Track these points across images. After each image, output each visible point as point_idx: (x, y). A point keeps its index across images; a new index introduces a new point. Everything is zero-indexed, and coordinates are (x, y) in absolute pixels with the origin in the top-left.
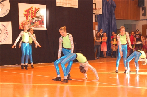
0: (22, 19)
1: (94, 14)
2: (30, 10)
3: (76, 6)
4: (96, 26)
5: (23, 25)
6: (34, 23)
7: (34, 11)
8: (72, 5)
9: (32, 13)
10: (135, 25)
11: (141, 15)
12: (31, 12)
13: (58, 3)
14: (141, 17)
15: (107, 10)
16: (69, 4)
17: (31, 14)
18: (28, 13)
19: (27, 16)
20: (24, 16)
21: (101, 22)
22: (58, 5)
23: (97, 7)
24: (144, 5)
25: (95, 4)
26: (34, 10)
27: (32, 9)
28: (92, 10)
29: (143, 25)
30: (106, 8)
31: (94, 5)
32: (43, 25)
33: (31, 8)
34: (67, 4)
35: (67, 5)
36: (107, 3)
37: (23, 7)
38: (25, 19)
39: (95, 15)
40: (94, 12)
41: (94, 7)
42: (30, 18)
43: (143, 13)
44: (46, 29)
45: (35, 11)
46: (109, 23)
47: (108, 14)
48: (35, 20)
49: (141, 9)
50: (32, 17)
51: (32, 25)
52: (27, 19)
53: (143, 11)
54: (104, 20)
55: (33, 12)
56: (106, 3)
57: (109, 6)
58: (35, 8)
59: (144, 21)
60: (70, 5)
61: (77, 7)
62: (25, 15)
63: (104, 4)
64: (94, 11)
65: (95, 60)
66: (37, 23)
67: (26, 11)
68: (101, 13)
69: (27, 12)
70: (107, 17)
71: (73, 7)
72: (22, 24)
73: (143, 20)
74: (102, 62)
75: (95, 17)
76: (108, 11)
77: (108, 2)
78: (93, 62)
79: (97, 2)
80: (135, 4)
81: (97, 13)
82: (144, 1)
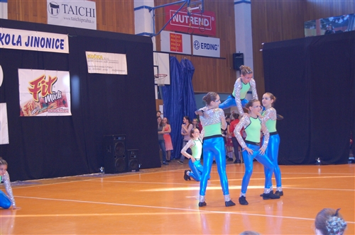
0: (25, 97)
1: (157, 84)
2: (40, 82)
4: (160, 106)
5: (27, 109)
6: (47, 104)
7: (47, 83)
8: (116, 70)
9: (44, 86)
12: (41, 85)
13: (92, 68)
15: (178, 78)
16: (111, 69)
17: (41, 89)
18: (36, 87)
19: (34, 92)
20: (29, 92)
21: (170, 98)
22: (90, 72)
23: (160, 73)
25: (158, 67)
26: (47, 80)
27: (43, 79)
28: (152, 77)
30: (177, 73)
31: (155, 69)
32: (64, 108)
33: (43, 77)
34: (108, 68)
35: (107, 70)
36: (178, 65)
37: (26, 77)
38: (31, 97)
39: (158, 87)
40: (157, 81)
41: (156, 73)
42: (40, 95)
44: (70, 114)
45: (49, 83)
46: (183, 100)
47: (181, 85)
48: (49, 98)
50: (43, 94)
51: (45, 108)
52: (35, 97)
54: (174, 95)
55: (45, 84)
57: (183, 70)
58: (50, 78)
60: (113, 70)
61: (125, 73)
62: (31, 90)
63: (173, 68)
64: (156, 79)
65: (160, 167)
66: (54, 104)
67: (32, 83)
68: (167, 81)
69: (34, 86)
70: (179, 89)
71: (117, 73)
72: (26, 106)
75: (159, 91)
76: (180, 78)
77: (179, 62)
78: (157, 171)
79: (162, 64)
80: (227, 66)
81: (162, 83)
82: (242, 60)
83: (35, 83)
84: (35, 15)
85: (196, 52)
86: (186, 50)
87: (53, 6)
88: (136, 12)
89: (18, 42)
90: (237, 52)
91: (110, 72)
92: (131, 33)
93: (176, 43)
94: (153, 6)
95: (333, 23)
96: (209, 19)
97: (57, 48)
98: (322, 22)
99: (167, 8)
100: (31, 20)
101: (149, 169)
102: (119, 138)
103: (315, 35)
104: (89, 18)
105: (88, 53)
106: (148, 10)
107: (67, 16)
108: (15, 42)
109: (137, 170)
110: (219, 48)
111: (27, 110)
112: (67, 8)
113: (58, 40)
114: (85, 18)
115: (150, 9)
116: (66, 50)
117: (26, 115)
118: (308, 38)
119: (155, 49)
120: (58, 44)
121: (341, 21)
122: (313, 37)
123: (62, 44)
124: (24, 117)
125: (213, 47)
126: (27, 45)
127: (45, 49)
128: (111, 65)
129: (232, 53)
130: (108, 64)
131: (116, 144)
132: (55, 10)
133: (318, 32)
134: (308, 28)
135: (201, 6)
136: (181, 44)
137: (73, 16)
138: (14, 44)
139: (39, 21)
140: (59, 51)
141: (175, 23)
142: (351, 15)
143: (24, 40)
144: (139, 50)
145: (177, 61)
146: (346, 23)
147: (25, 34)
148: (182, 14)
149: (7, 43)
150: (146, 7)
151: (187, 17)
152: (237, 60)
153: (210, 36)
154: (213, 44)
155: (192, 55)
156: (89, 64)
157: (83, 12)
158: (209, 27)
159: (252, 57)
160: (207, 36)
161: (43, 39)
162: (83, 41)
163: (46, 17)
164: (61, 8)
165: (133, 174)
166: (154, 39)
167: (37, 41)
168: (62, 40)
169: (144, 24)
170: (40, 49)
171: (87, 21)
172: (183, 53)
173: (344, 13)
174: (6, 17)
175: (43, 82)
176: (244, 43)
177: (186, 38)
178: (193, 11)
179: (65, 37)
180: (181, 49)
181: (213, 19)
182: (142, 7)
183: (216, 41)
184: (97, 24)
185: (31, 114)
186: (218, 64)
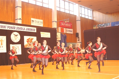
1: (57, 40)
10: (75, 45)
11: (77, 40)
12: (29, 40)
14: (78, 41)
19: (28, 41)
20: (27, 42)
22: (41, 37)
23: (58, 37)
24: (78, 36)
26: (31, 39)
30: (63, 38)
31: (57, 36)
37: (26, 38)
41: (57, 37)
42: (29, 42)
49: (77, 38)
50: (30, 42)
52: (28, 43)
61: (50, 37)
62: (27, 41)
67: (27, 40)
68: (60, 39)
73: (78, 43)
79: (59, 35)
80: (75, 36)
82: (78, 34)
83: (28, 39)
84: (28, 23)
85: (67, 33)
86: (65, 32)
87: (32, 21)
88: (52, 22)
89: (24, 29)
90: (77, 33)
91: (46, 37)
92: (51, 27)
93: (62, 30)
94: (56, 21)
95: (100, 26)
96: (70, 24)
97: (33, 31)
98: (98, 25)
99: (60, 22)
100: (27, 24)
104: (41, 24)
105: (41, 32)
106: (55, 22)
107: (36, 23)
108: (23, 29)
110: (73, 32)
111: (26, 46)
112: (36, 21)
113: (34, 29)
114: (40, 24)
115: (56, 22)
116: (36, 31)
117: (26, 47)
118: (94, 29)
119: (57, 32)
120: (34, 30)
121: (102, 25)
123: (35, 30)
124: (25, 48)
125: (71, 31)
126: (26, 30)
127: (30, 31)
128: (46, 35)
129: (76, 33)
132: (33, 22)
133: (97, 28)
134: (94, 27)
135: (68, 21)
136: (63, 30)
137: (37, 23)
138: (23, 30)
139: (29, 24)
140: (34, 32)
141: (62, 25)
142: (105, 24)
143: (26, 29)
144: (53, 32)
145: (62, 35)
146: (104, 26)
147: (26, 27)
148: (64, 23)
149: (21, 30)
150: (55, 21)
151: (65, 24)
152: (77, 35)
155: (66, 33)
156: (41, 35)
157: (40, 22)
158: (70, 26)
159: (81, 34)
160: (70, 29)
161: (30, 29)
162: (40, 29)
163: (31, 23)
164: (35, 21)
166: (57, 29)
167: (29, 29)
168: (35, 29)
169: (54, 26)
170: (29, 31)
171: (41, 25)
172: (64, 32)
173: (103, 23)
174: (21, 23)
175: (30, 39)
176: (79, 31)
177: (65, 29)
178: (67, 22)
179: (36, 28)
180: (63, 32)
181: (71, 24)
182: (54, 21)
183: (72, 30)
184: (43, 25)
185: (27, 47)
186: (72, 36)
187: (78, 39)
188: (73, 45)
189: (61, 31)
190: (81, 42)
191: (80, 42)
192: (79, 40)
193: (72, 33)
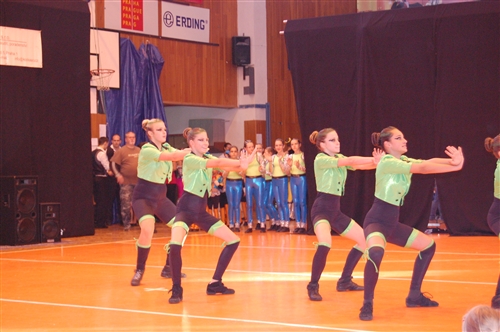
1: (96, 87)
3: (37, 61)
4: (101, 126)
8: (22, 60)
10: (222, 123)
11: (240, 91)
14: (242, 99)
15: (135, 73)
16: (14, 57)
21: (119, 112)
23: (102, 66)
24: (249, 61)
25: (98, 55)
28: (88, 75)
29: (247, 124)
30: (133, 68)
31: (93, 59)
34: (7, 55)
35: (5, 58)
36: (135, 54)
39: (98, 92)
40: (95, 82)
41: (93, 66)
43: (248, 85)
46: (142, 117)
47: (140, 89)
49: (240, 71)
53: (247, 77)
54: (126, 107)
56: (133, 54)
57: (143, 63)
59: (249, 109)
60: (17, 59)
61: (38, 63)
63: (125, 57)
64: (94, 77)
68: (114, 82)
70: (135, 97)
71: (25, 64)
73: (247, 106)
74: (121, 239)
75: (98, 98)
76: (138, 77)
77: (137, 49)
78: (92, 241)
79: (105, 53)
80: (222, 58)
81: (105, 86)
82: (248, 48)
85: (167, 32)
86: (150, 27)
90: (240, 34)
91: (11, 62)
93: (132, 15)
101: (79, 239)
102: (26, 182)
103: (375, 9)
109: (58, 239)
110: (207, 26)
118: (364, 14)
122: (371, 13)
125: (197, 24)
128: (13, 49)
129: (230, 36)
130: (7, 48)
131: (20, 192)
133: (380, 3)
136: (141, 16)
152: (239, 51)
153: (193, 4)
154: (198, 18)
155: (159, 37)
159: (265, 45)
160: (188, 5)
165: (50, 246)
166: (92, 5)
172: (145, 32)
176: (252, 20)
177: (150, 7)
180: (140, 27)
183: (202, 14)
186: (205, 56)
187: (242, 83)
188: (212, 120)
189: (123, 19)
190: (264, 101)
191: (258, 106)
192: (250, 90)
193: (203, 36)
